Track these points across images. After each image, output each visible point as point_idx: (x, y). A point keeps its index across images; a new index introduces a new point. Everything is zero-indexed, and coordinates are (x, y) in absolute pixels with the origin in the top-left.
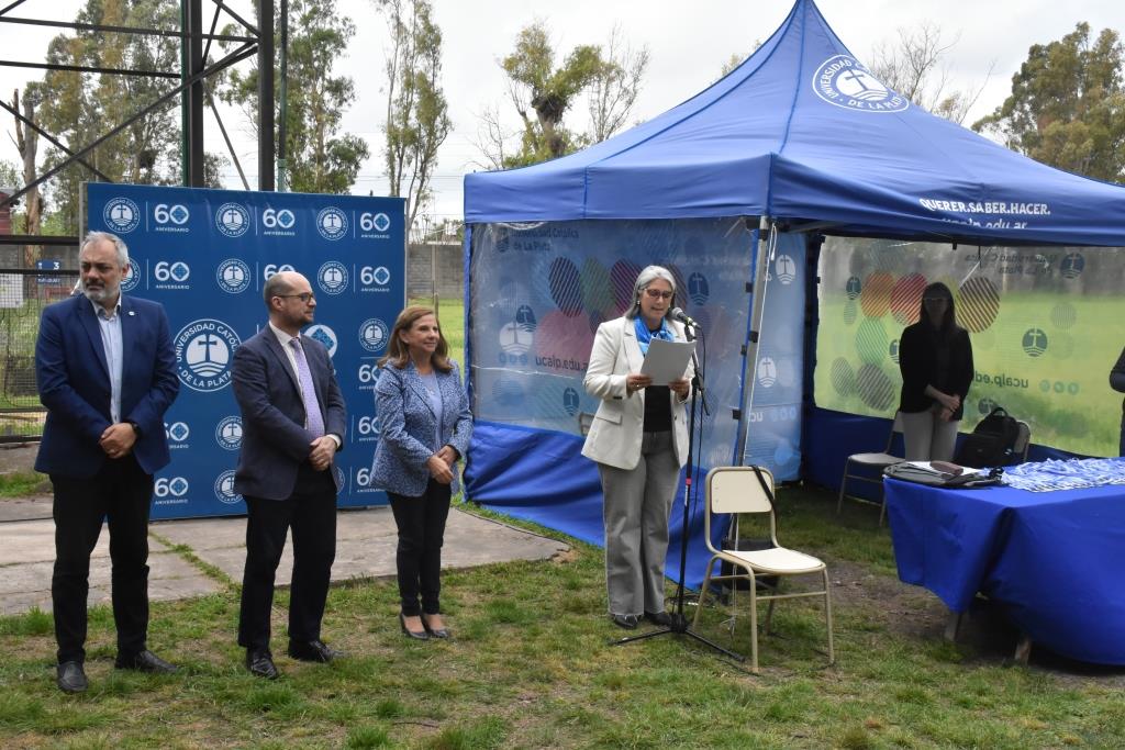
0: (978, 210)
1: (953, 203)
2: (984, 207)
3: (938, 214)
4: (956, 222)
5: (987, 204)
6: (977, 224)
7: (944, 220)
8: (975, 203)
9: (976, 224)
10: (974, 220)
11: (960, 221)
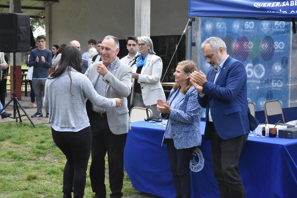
0: (286, 4)
1: (274, 3)
2: (290, 3)
3: (262, 9)
4: (273, 12)
5: (291, 2)
6: (285, 12)
7: (268, 12)
8: (286, 2)
9: (283, 12)
10: (282, 10)
11: (276, 11)
